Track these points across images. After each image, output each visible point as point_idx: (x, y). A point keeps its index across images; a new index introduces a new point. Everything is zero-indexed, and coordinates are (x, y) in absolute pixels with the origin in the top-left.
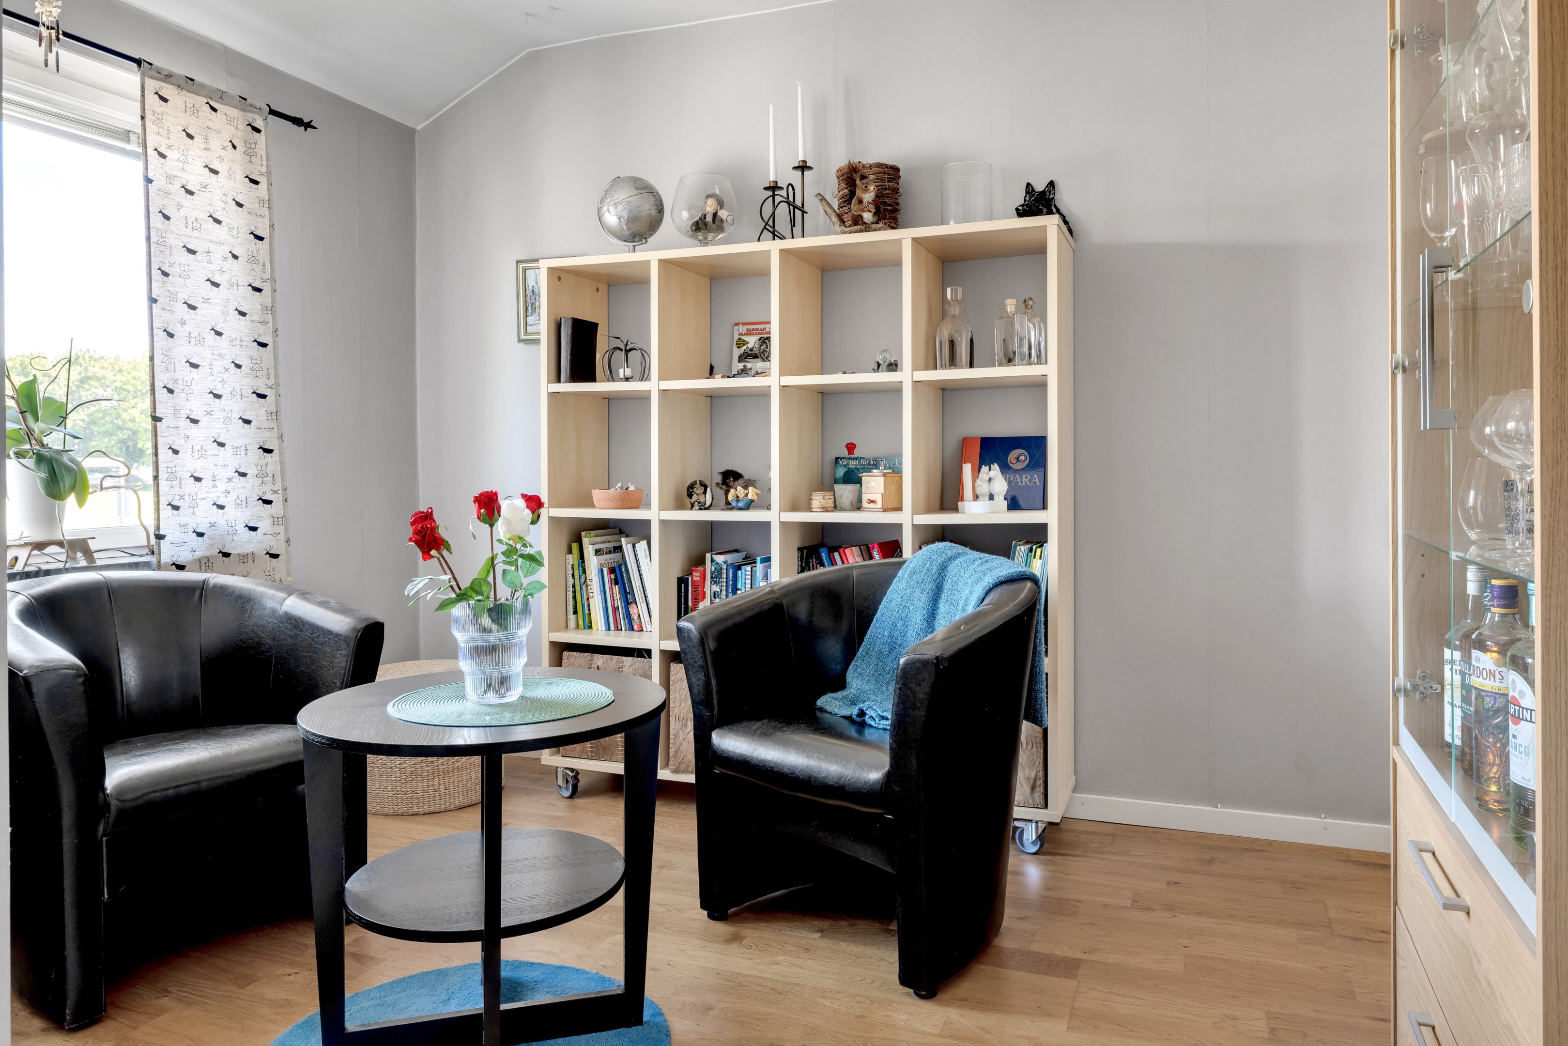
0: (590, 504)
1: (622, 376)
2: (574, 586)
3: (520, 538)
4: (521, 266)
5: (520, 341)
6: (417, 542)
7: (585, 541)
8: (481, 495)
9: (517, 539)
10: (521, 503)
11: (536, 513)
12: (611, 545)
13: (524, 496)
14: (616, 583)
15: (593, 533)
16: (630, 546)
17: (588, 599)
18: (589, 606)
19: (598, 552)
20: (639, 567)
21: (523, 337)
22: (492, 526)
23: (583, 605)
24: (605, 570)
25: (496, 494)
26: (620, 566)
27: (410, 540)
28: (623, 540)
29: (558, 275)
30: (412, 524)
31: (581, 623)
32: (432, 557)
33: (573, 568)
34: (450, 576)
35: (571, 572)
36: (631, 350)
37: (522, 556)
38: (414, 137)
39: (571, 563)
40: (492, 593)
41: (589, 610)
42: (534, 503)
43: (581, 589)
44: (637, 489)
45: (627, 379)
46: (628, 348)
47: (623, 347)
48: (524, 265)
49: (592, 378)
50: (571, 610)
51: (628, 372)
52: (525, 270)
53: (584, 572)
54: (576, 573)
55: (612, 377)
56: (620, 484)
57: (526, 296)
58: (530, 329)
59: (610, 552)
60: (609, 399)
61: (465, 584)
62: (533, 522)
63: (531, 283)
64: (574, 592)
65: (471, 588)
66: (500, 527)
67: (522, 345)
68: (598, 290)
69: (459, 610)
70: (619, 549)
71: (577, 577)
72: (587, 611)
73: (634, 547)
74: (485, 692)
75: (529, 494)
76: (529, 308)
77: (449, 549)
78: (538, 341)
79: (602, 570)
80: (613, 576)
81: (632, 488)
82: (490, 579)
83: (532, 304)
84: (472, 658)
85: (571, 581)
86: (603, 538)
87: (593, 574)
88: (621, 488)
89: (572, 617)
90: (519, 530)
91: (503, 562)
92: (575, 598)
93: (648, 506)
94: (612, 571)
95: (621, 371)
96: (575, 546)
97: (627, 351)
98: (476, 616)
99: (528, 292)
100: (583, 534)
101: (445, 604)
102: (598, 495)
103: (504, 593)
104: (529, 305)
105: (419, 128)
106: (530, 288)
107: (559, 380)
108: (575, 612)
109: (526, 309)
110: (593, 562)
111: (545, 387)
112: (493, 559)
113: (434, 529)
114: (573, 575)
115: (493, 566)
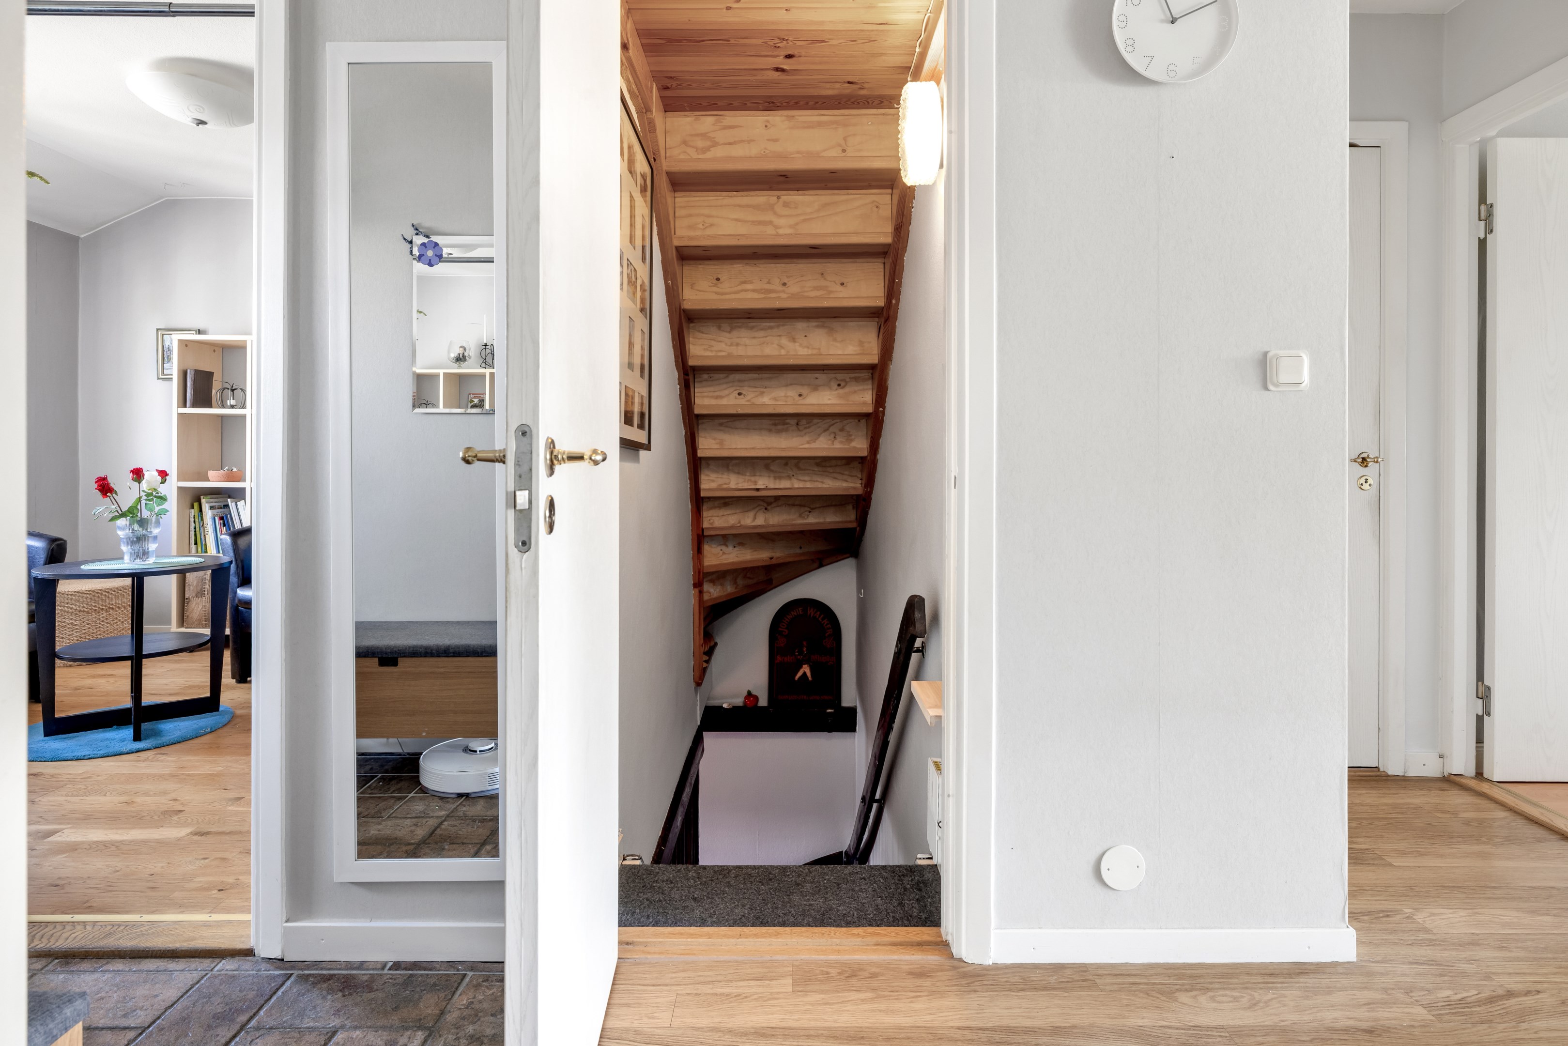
0: (207, 479)
1: (229, 404)
2: (195, 528)
3: (155, 489)
4: (160, 332)
5: (158, 378)
6: (99, 490)
7: (203, 501)
8: (134, 469)
9: (153, 490)
10: (156, 474)
11: (164, 478)
12: (222, 504)
13: (157, 470)
14: (224, 525)
15: (209, 497)
16: (233, 504)
17: (205, 536)
18: (205, 540)
19: (212, 508)
20: (239, 516)
21: (161, 376)
22: (139, 483)
23: (201, 539)
24: (217, 518)
25: (142, 469)
26: (226, 516)
27: (96, 489)
28: (229, 500)
29: (185, 345)
30: (96, 482)
31: (200, 549)
32: (107, 496)
33: (194, 518)
34: (116, 506)
35: (193, 520)
36: (235, 389)
37: (155, 497)
38: (78, 241)
39: (193, 514)
40: (139, 513)
41: (206, 542)
42: (163, 474)
43: (200, 529)
44: (238, 470)
45: (232, 407)
46: (234, 388)
47: (230, 387)
48: (163, 332)
49: (209, 405)
50: (193, 542)
51: (233, 402)
52: (163, 335)
53: (202, 519)
54: (197, 520)
55: (223, 406)
56: (227, 468)
57: (163, 351)
58: (166, 372)
59: (221, 508)
60: (222, 417)
61: (125, 509)
62: (161, 483)
63: (167, 343)
64: (195, 532)
65: (128, 511)
66: (144, 485)
67: (160, 381)
68: (214, 351)
69: (123, 522)
70: (227, 506)
71: (197, 523)
72: (204, 543)
73: (236, 504)
74: (135, 559)
75: (160, 470)
76: (166, 358)
77: (116, 493)
78: (171, 379)
79: (214, 519)
80: (222, 521)
81: (235, 470)
82: (139, 507)
83: (168, 356)
84: (128, 544)
85: (193, 525)
86: (216, 500)
87: (208, 520)
88: (228, 470)
89: (193, 547)
90: (154, 486)
91: (146, 500)
92: (195, 535)
93: (244, 480)
94: (221, 518)
95: (228, 401)
96: (196, 505)
97: (233, 390)
98: (131, 524)
99: (165, 348)
100: (202, 497)
101: (113, 519)
102: (211, 474)
103: (146, 514)
104: (165, 356)
105: (82, 236)
106: (167, 346)
107: (185, 406)
108: (196, 543)
109: (164, 359)
110: (208, 514)
111: (176, 410)
112: (140, 498)
113: (108, 484)
114: (194, 522)
115: (140, 502)
